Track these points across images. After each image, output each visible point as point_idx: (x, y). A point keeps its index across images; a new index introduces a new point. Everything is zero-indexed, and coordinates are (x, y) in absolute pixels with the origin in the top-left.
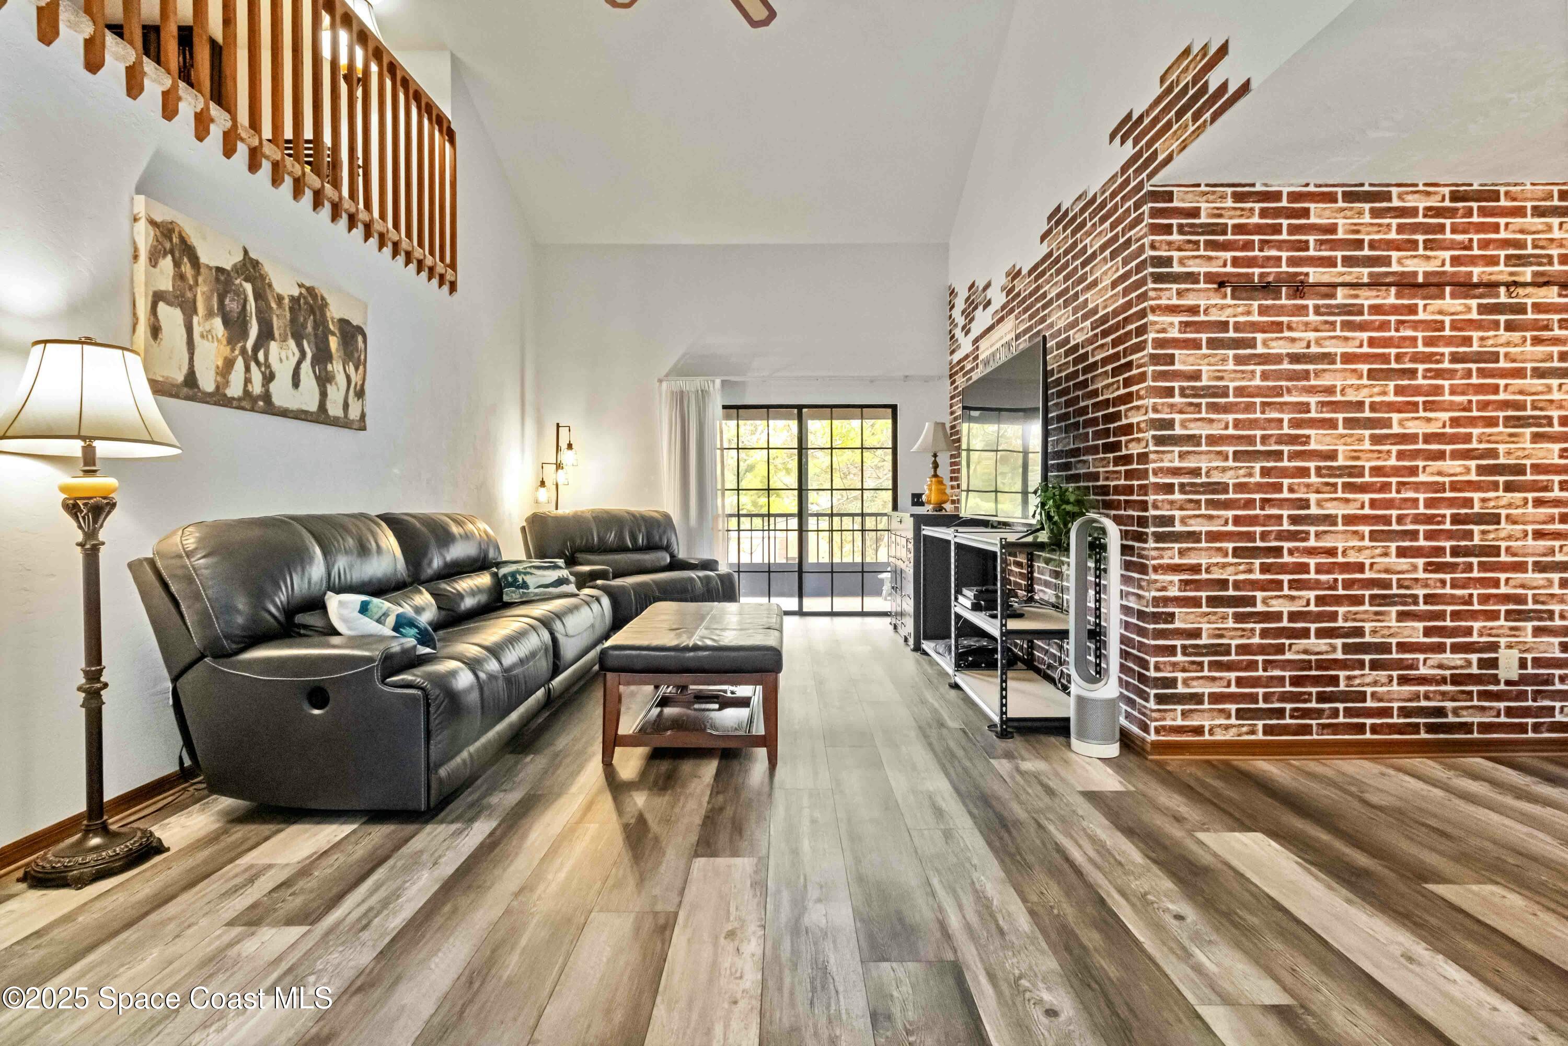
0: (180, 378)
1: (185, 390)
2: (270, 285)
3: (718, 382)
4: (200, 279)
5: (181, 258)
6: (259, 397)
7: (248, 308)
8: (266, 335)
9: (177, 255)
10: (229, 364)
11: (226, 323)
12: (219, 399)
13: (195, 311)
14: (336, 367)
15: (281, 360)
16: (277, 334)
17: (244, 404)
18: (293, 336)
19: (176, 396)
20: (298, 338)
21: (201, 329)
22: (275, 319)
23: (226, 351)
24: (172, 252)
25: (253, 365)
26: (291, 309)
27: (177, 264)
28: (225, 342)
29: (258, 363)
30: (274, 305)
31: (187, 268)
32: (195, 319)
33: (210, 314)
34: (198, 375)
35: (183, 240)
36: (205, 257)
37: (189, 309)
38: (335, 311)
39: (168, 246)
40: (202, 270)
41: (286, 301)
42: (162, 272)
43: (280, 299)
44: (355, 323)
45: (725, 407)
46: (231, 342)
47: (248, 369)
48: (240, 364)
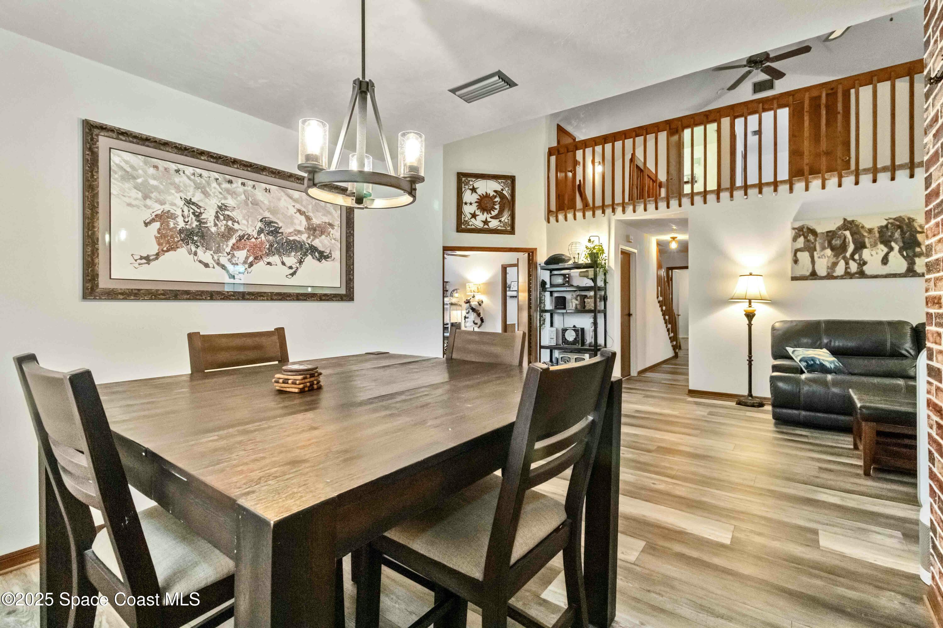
0: (808, 274)
1: (811, 277)
2: (863, 227)
4: (818, 239)
5: (808, 235)
6: (856, 273)
7: (847, 240)
8: (860, 246)
9: (806, 234)
10: (835, 264)
11: (833, 249)
12: (830, 276)
13: (815, 250)
15: (872, 255)
16: (868, 245)
17: (844, 277)
18: (882, 242)
19: (807, 280)
20: (886, 242)
21: (819, 255)
22: (867, 240)
23: (834, 260)
24: (803, 235)
25: (851, 262)
26: (879, 232)
27: (805, 237)
28: (832, 256)
29: (854, 260)
30: (866, 234)
31: (811, 237)
32: (815, 253)
33: (823, 248)
34: (817, 271)
35: (808, 229)
36: (819, 230)
37: (812, 250)
39: (801, 233)
40: (819, 235)
41: (876, 230)
42: (799, 242)
43: (870, 231)
46: (836, 256)
47: (847, 263)
48: (842, 263)
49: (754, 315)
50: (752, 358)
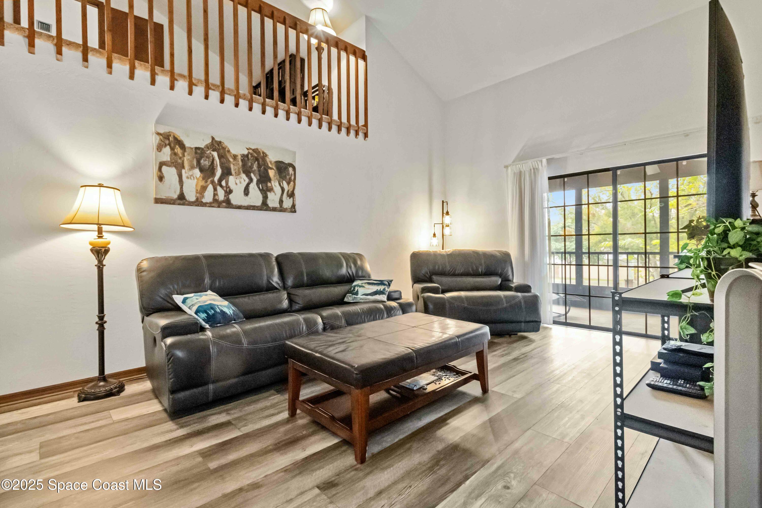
0: (175, 196)
1: (179, 201)
2: (229, 151)
3: (544, 161)
4: (186, 154)
5: (175, 146)
6: (223, 202)
7: (215, 163)
8: (227, 173)
9: (172, 145)
10: (204, 188)
11: (201, 170)
12: (198, 203)
13: (183, 167)
14: (275, 184)
15: (236, 184)
16: (233, 172)
17: (213, 205)
18: (244, 172)
19: (174, 204)
20: (247, 172)
21: (187, 175)
22: (232, 166)
23: (202, 183)
24: (169, 144)
25: (219, 188)
26: (242, 160)
27: (172, 149)
28: (201, 179)
29: (221, 186)
30: (231, 160)
31: (178, 150)
32: (183, 171)
33: (192, 168)
34: (185, 194)
35: (175, 138)
36: (188, 143)
37: (180, 167)
38: (272, 157)
39: (167, 142)
40: (187, 150)
41: (239, 157)
42: (164, 153)
43: (235, 157)
44: (286, 162)
45: (550, 178)
46: (205, 179)
47: (215, 189)
48: (210, 188)
49: (107, 251)
50: (105, 319)
